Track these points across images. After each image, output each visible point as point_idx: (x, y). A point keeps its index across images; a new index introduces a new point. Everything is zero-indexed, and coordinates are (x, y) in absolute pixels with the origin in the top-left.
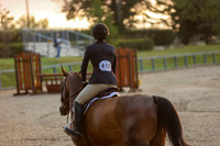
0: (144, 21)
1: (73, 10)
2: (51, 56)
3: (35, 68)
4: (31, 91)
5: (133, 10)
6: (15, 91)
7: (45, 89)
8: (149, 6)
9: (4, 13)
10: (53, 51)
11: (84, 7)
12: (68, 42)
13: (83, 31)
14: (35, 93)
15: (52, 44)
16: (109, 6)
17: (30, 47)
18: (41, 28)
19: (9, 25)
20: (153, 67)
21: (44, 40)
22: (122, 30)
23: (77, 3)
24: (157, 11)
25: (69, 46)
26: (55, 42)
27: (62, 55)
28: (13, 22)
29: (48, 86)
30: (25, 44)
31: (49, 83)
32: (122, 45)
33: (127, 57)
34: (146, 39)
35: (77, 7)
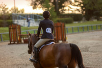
0: (69, 10)
1: (36, 4)
2: (26, 26)
3: (18, 32)
4: (16, 42)
5: (63, 5)
6: (9, 43)
7: (23, 41)
8: (71, 3)
9: (4, 6)
10: (26, 24)
11: (41, 3)
12: (34, 20)
13: (40, 15)
14: (18, 43)
15: (26, 20)
16: (53, 3)
17: (16, 22)
18: (21, 13)
19: (6, 12)
20: (73, 31)
21: (22, 19)
22: (58, 14)
23: (38, 1)
24: (75, 5)
25: (34, 22)
26: (27, 19)
27: (31, 25)
28: (8, 10)
29: (24, 40)
30: (13, 20)
31: (25, 39)
32: (58, 21)
33: (61, 27)
34: (70, 18)
35: (37, 3)
